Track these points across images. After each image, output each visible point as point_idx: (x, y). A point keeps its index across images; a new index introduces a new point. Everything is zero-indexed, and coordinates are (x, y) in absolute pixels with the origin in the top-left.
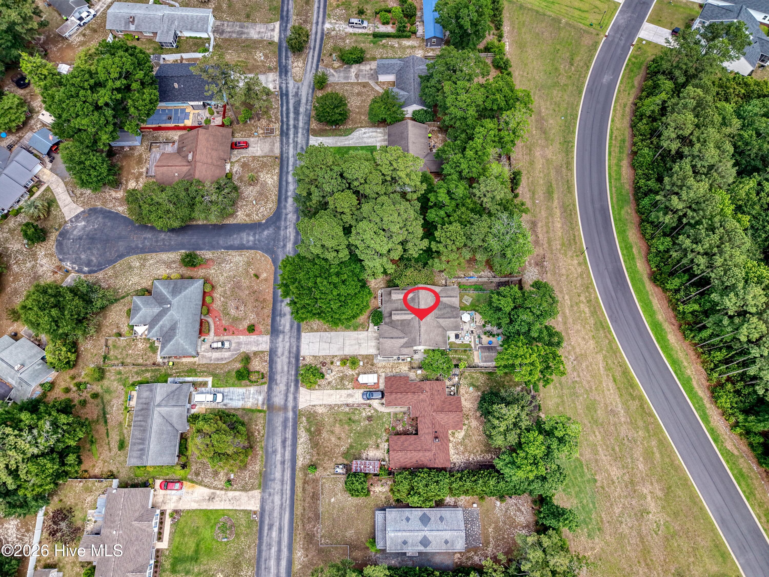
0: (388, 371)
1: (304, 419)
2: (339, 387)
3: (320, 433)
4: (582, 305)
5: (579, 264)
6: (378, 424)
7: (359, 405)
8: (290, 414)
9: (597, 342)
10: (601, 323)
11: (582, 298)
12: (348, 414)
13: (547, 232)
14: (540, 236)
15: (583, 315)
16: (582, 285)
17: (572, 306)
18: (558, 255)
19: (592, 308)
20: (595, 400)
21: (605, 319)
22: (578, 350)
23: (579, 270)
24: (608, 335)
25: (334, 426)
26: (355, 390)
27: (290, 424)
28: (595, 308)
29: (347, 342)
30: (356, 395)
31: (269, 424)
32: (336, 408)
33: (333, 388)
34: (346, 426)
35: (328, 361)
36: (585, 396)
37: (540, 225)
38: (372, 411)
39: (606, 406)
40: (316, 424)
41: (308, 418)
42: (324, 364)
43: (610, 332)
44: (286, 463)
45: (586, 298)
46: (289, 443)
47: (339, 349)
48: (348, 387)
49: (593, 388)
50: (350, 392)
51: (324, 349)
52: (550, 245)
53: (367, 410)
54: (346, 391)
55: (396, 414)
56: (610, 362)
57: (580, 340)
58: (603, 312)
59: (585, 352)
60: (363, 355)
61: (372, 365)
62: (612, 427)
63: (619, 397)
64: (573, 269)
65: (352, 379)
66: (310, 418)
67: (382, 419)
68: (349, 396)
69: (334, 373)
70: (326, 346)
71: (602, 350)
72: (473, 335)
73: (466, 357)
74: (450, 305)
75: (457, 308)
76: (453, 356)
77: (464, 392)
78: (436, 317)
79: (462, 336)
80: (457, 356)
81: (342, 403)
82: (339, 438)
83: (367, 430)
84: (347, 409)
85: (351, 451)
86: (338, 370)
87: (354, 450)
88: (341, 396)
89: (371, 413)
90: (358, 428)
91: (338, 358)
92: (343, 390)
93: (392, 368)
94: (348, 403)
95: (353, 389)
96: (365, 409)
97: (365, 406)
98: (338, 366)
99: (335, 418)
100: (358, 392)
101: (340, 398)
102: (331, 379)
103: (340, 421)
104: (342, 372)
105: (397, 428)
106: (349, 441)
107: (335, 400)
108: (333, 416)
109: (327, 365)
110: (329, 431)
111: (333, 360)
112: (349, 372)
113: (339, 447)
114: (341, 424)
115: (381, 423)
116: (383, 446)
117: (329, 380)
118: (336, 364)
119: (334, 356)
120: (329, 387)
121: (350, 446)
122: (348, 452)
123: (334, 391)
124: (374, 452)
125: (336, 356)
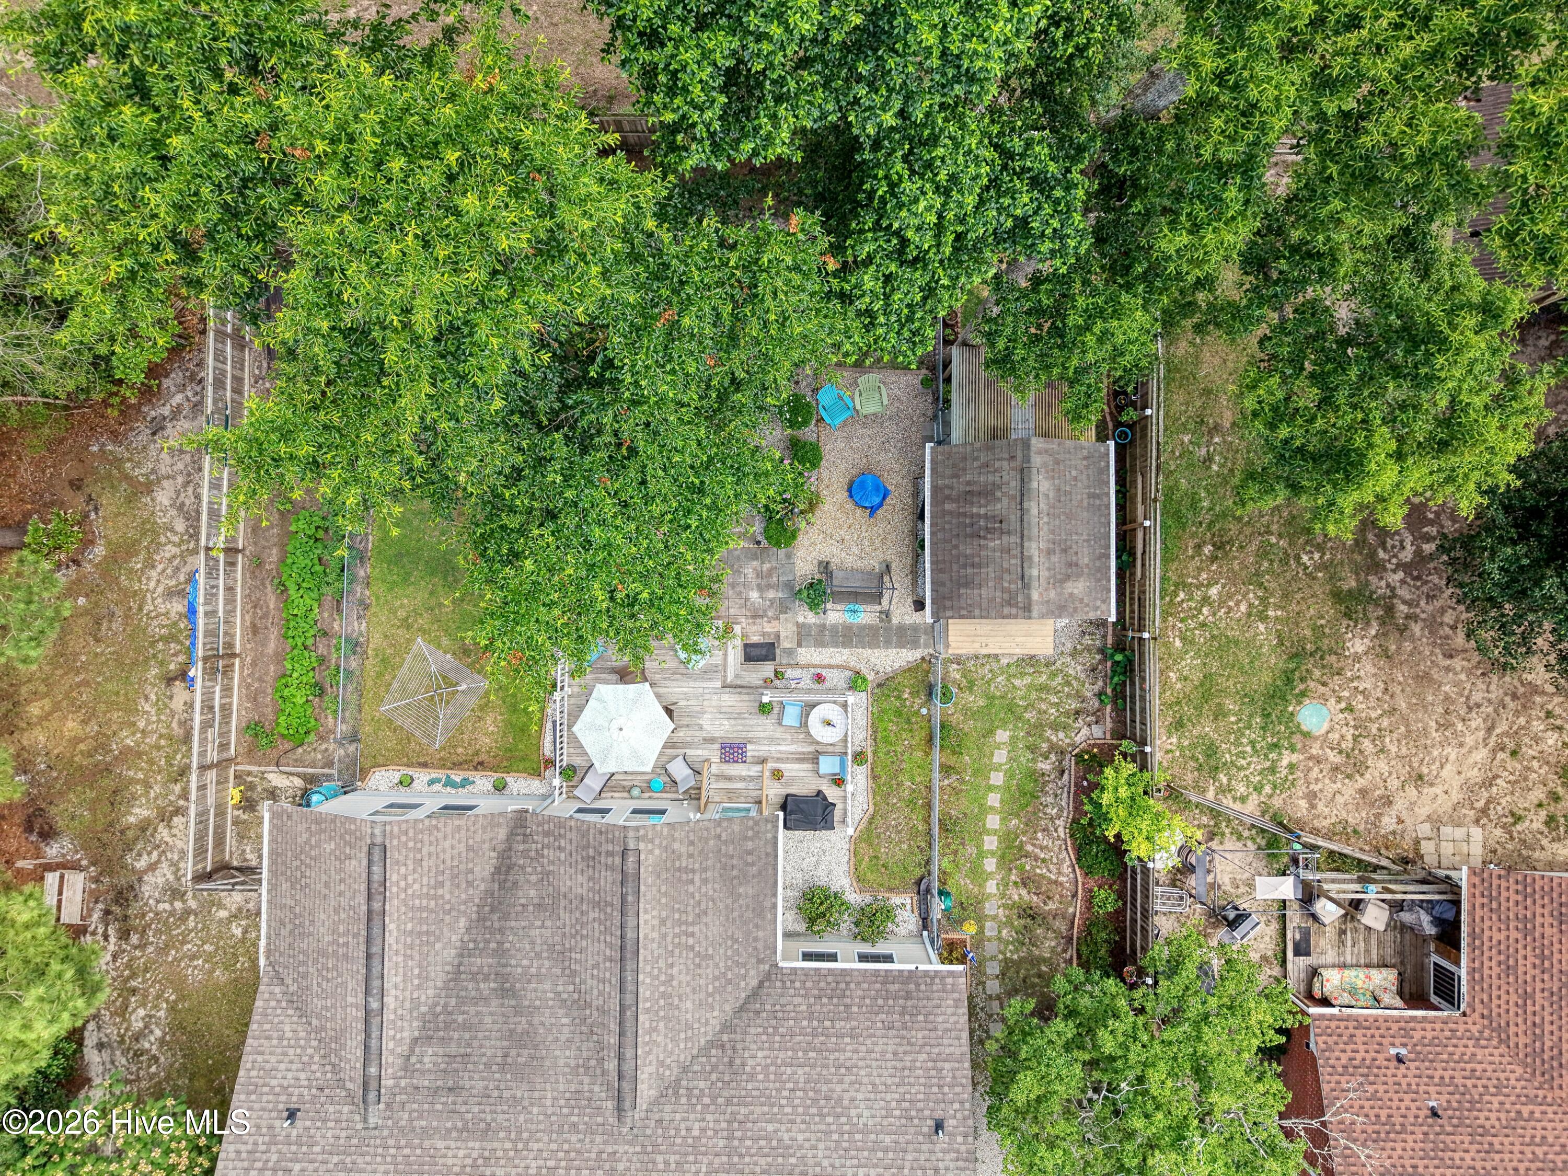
72: (786, 644)
73: (1002, 736)
74: (481, 919)
75: (511, 835)
76: (990, 865)
77: (1349, 790)
78: (619, 1109)
79: (801, 760)
80: (993, 821)
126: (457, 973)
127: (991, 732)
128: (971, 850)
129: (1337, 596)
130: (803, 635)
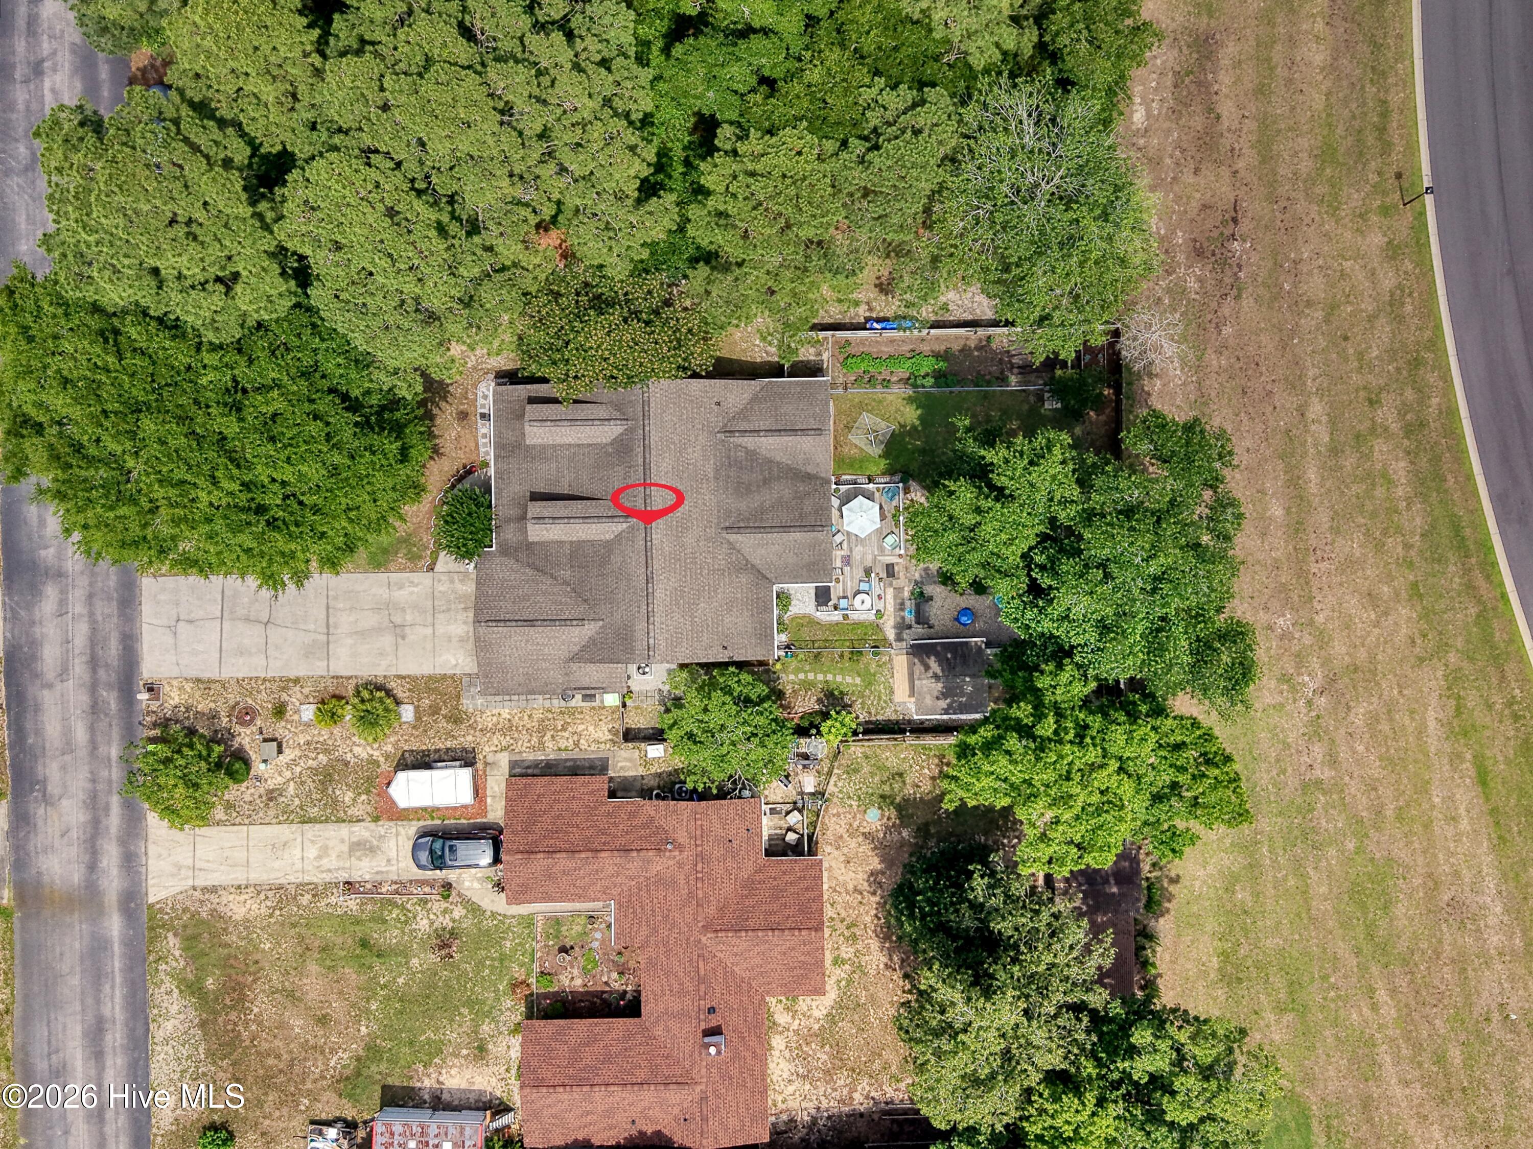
0: (523, 743)
1: (172, 942)
2: (314, 812)
3: (242, 998)
4: (1380, 448)
5: (1392, 252)
6: (480, 964)
7: (401, 887)
8: (114, 925)
9: (1426, 615)
10: (1457, 529)
11: (1387, 414)
12: (358, 922)
13: (1261, 91)
14: (1227, 109)
15: (1380, 492)
16: (1392, 354)
17: (1335, 451)
18: (1301, 206)
19: (1423, 462)
20: (1390, 860)
21: (1478, 510)
22: (1339, 648)
23: (1388, 281)
24: (1480, 581)
25: (300, 970)
26: (384, 827)
27: (116, 964)
28: (1436, 460)
29: (345, 621)
30: (388, 848)
31: (26, 965)
32: (305, 899)
33: (287, 816)
34: (349, 972)
35: (263, 701)
36: (1351, 845)
37: (1229, 52)
38: (458, 912)
39: (1433, 884)
40: (226, 964)
41: (190, 941)
42: (246, 715)
43: (1489, 568)
44: (109, 1115)
45: (1402, 414)
46: (115, 1037)
47: (308, 653)
48: (353, 811)
49: (1389, 812)
50: (361, 831)
51: (241, 652)
52: (1267, 157)
53: (437, 907)
54: (344, 830)
55: (556, 922)
56: (1472, 700)
57: (1352, 604)
58: (1470, 477)
59: (1372, 659)
60: (413, 679)
61: (456, 719)
62: (1448, 973)
63: (1494, 848)
64: (1360, 275)
65: (370, 781)
66: (195, 937)
67: (499, 943)
68: (360, 848)
69: (289, 754)
70: (251, 636)
71: (1443, 647)
72: (894, 582)
73: (858, 680)
74: (791, 469)
75: (822, 479)
76: (802, 676)
77: (842, 831)
78: (727, 528)
79: (844, 591)
80: (820, 677)
81: (328, 877)
82: (323, 1021)
83: (435, 986)
84: (352, 903)
85: (374, 1068)
86: (308, 743)
87: (383, 1067)
88: (324, 851)
89: (454, 921)
90: (401, 981)
91: (306, 691)
92: (330, 826)
93: (542, 731)
94: (355, 877)
95: (376, 819)
96: (426, 902)
97: (427, 889)
98: (308, 725)
99: (301, 938)
100: (397, 835)
101: (319, 857)
102: (280, 780)
103: (324, 949)
104: (326, 751)
105: (561, 977)
106: (363, 1029)
107: (299, 866)
108: (293, 932)
109: (258, 723)
110: (277, 991)
111: (284, 697)
112: (357, 750)
113: (322, 1052)
114: (328, 962)
115: (493, 959)
116: (502, 1049)
117: (271, 784)
118: (296, 717)
119: (289, 680)
120: (271, 813)
121: (368, 1048)
122: (358, 1074)
123: (294, 827)
124: (468, 1074)
125: (296, 681)
126: (771, 461)
127: (859, 676)
128: (807, 668)
129: (927, 825)
130: (899, 590)
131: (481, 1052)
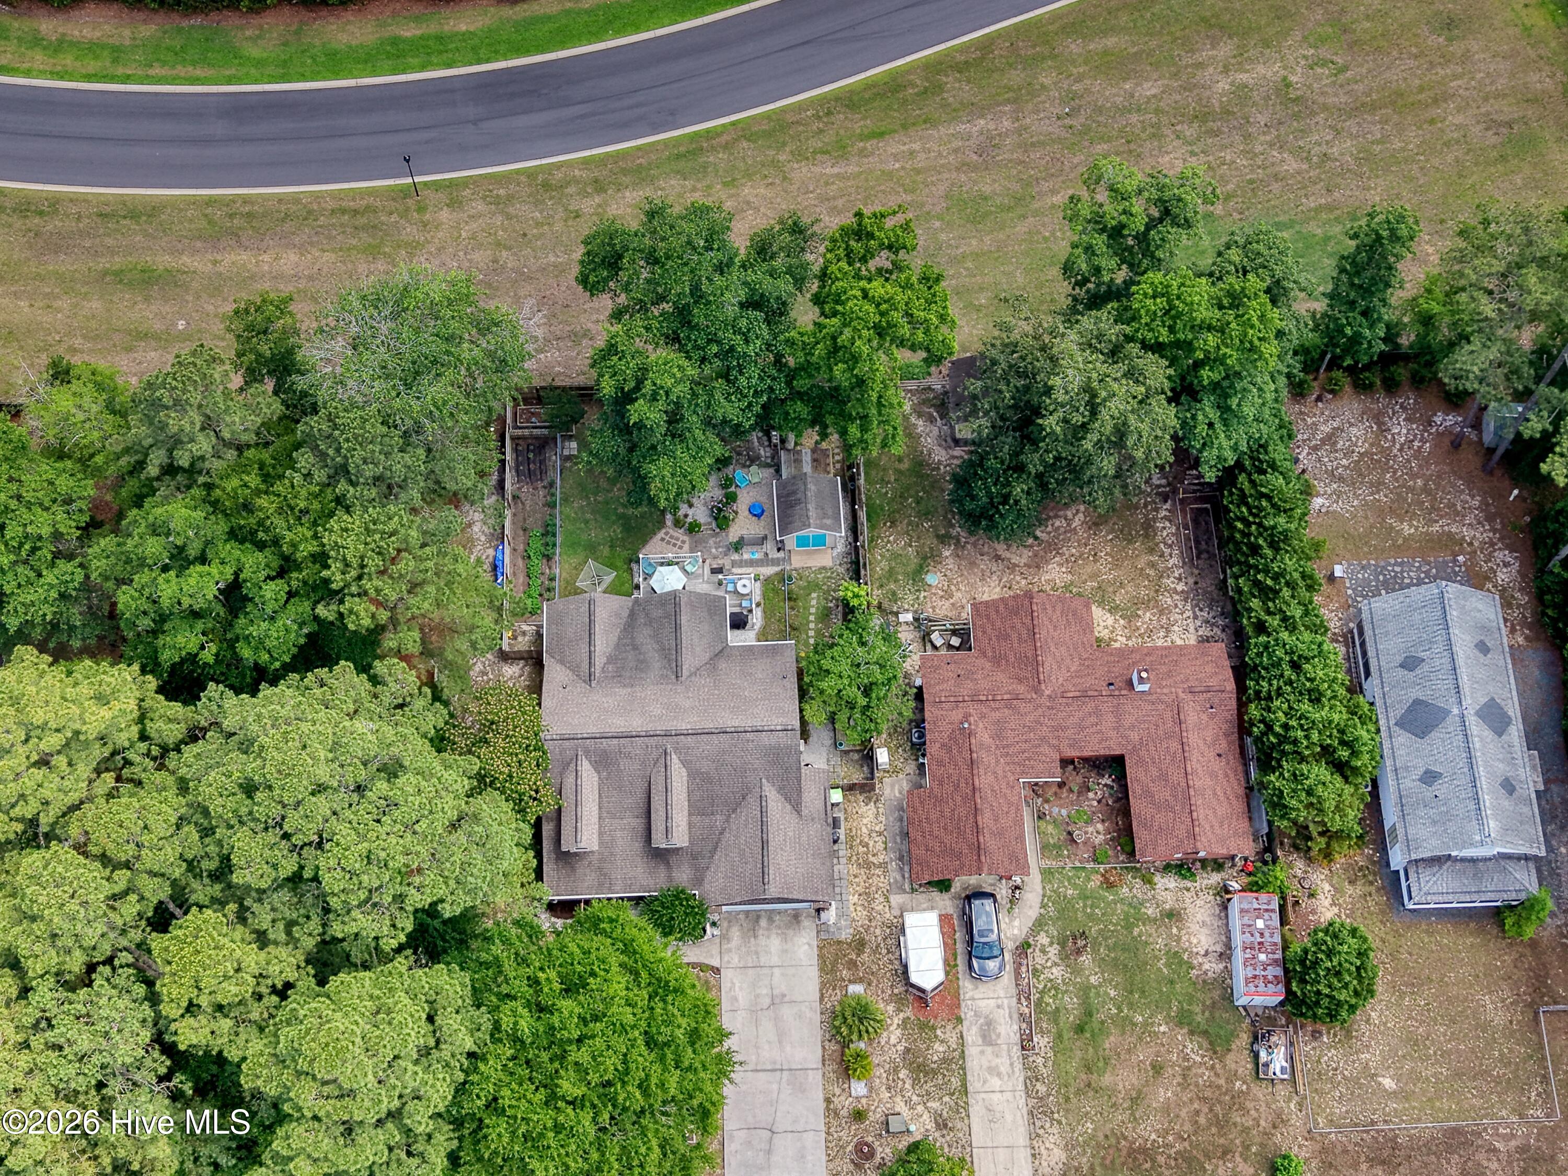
0: (880, 881)
2: (955, 1082)
6: (1090, 917)
7: (1023, 994)
9: (749, 175)
10: (680, 157)
12: (1060, 1036)
19: (625, 180)
20: (947, 197)
21: (665, 143)
23: (480, 206)
24: (721, 140)
25: (1112, 1092)
26: (966, 1012)
28: (624, 171)
29: (768, 1054)
30: (986, 1005)
32: (1041, 1088)
33: (961, 1108)
34: (1108, 1044)
35: (849, 1135)
36: (937, 223)
38: (1043, 939)
39: (964, 166)
42: (864, 1153)
43: (709, 135)
45: (585, 194)
47: (800, 1090)
48: (953, 1041)
49: (909, 198)
50: (972, 1035)
51: (801, 1157)
53: (1040, 959)
54: (972, 1051)
55: (1045, 849)
56: (817, 144)
60: (823, 985)
61: (860, 944)
63: (933, 126)
64: (474, 226)
65: (923, 1026)
67: (1070, 901)
68: (988, 1035)
69: (900, 1107)
70: (784, 1147)
73: (814, 595)
74: (625, 628)
77: (947, 604)
78: (677, 677)
81: (1018, 1066)
82: (1158, 1069)
83: (1115, 959)
84: (1041, 1041)
85: (1199, 1018)
86: (889, 1088)
87: (1197, 1009)
88: (993, 1071)
89: (1051, 944)
90: (1112, 993)
91: (837, 1091)
92: (969, 1065)
93: (868, 865)
94: (1016, 1038)
95: (959, 1020)
96: (1035, 970)
97: (1024, 969)
98: (871, 1089)
99: (1078, 1092)
100: (973, 999)
101: (999, 1075)
102: (926, 1116)
103: (1088, 1069)
104: (896, 1070)
105: (1097, 841)
106: (1162, 1029)
107: (1008, 1095)
108: (1074, 1101)
109: (870, 1139)
110: (1132, 1114)
111: (844, 1113)
112: (893, 1040)
113: (1189, 1068)
114: (1101, 1064)
115: (1085, 906)
116: (1168, 896)
117: (931, 1126)
118: (864, 1101)
119: (827, 1109)
120: (959, 1125)
121: (1180, 1024)
122: (1205, 1033)
123: (971, 1101)
124: (1194, 927)
125: (828, 1101)
126: (618, 644)
127: (809, 594)
129: (938, 537)
130: (734, 563)
131: (1173, 915)
